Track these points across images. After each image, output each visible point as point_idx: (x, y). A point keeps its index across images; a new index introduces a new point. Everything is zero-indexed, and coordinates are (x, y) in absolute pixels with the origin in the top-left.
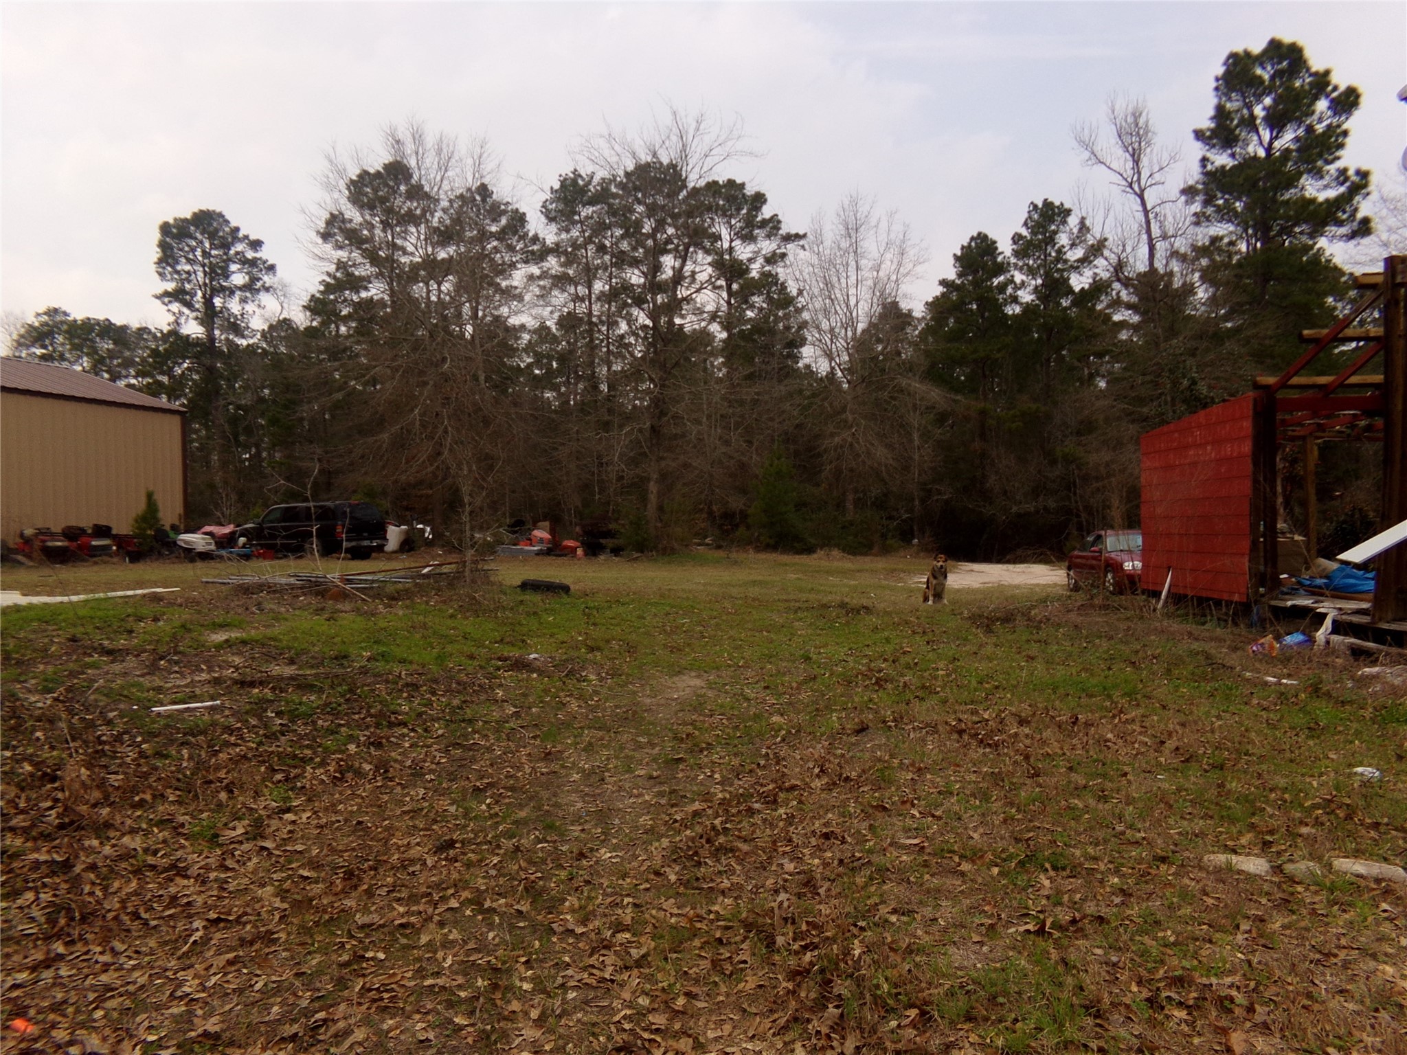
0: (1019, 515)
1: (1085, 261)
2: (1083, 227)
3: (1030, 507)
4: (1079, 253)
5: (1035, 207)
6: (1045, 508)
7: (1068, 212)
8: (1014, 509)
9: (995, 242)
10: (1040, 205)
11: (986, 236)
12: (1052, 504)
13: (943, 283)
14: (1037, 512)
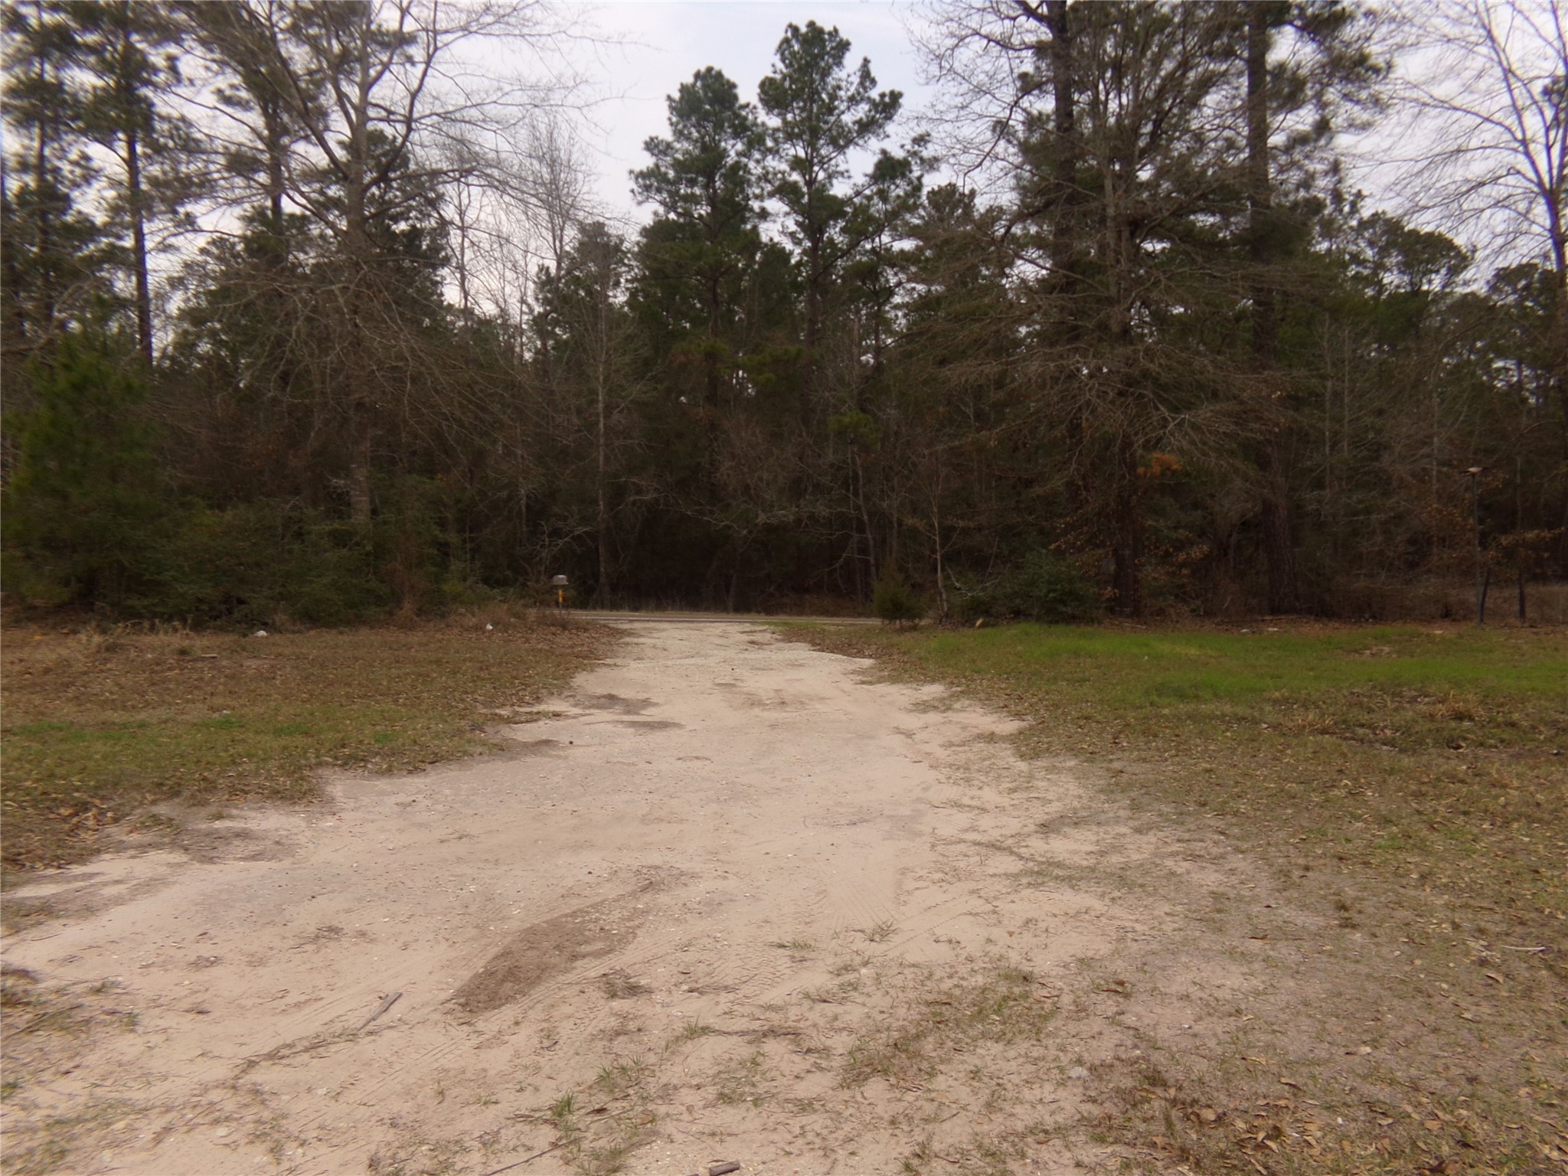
0: (769, 529)
1: (866, 127)
2: (866, 77)
3: (787, 514)
4: (862, 111)
5: (795, 29)
6: (812, 517)
7: (844, 46)
8: (762, 518)
9: (733, 86)
10: (803, 29)
11: (720, 75)
12: (822, 510)
13: (653, 146)
14: (798, 521)
